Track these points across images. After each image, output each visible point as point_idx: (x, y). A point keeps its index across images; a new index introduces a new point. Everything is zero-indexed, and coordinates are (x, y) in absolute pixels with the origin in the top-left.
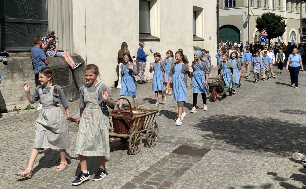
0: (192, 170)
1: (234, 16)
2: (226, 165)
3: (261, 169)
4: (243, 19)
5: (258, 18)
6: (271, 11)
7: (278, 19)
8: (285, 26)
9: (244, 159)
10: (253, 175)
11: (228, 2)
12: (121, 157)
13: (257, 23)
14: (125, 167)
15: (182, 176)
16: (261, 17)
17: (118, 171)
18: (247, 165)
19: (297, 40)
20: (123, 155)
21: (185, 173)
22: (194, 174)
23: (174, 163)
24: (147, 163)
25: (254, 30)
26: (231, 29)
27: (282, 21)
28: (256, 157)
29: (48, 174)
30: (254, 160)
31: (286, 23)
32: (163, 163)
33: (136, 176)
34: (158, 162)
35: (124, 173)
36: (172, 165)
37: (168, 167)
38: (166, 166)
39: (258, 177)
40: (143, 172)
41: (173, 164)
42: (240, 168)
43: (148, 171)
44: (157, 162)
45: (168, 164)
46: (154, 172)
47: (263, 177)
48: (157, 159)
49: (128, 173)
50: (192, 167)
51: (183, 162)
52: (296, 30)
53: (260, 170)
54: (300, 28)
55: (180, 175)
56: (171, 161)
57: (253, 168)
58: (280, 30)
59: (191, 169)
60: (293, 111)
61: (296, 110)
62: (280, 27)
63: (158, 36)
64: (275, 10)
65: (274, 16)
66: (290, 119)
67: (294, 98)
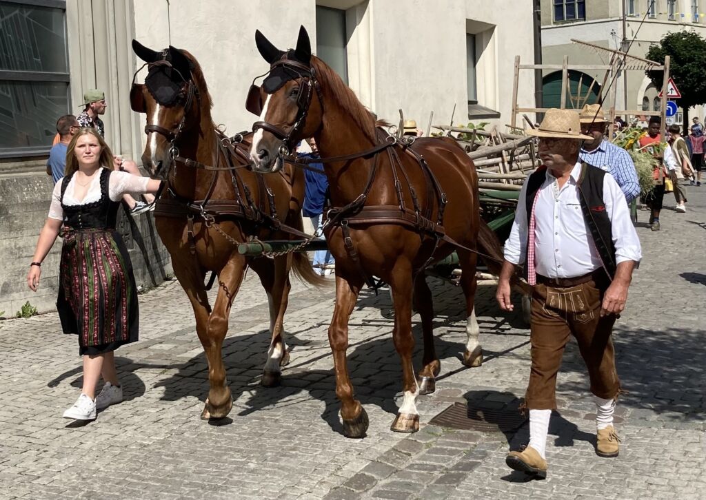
0: (487, 468)
2: (581, 454)
3: (680, 464)
6: (688, 29)
9: (629, 438)
10: (657, 480)
11: (565, 7)
12: (289, 438)
14: (302, 464)
15: (461, 486)
16: (660, 47)
17: (287, 474)
18: (641, 452)
20: (295, 432)
21: (469, 477)
22: (493, 479)
23: (436, 451)
24: (363, 452)
25: (640, 83)
28: (664, 432)
29: (97, 486)
30: (657, 439)
32: (405, 452)
33: (337, 485)
34: (393, 449)
35: (302, 480)
36: (432, 457)
37: (421, 462)
38: (415, 458)
39: (672, 483)
40: (353, 475)
41: (434, 455)
42: (620, 462)
43: (366, 473)
44: (389, 448)
45: (421, 454)
46: (384, 475)
47: (686, 483)
48: (390, 442)
49: (312, 480)
50: (487, 460)
51: (462, 449)
53: (676, 466)
55: (455, 482)
56: (428, 445)
57: (657, 459)
59: (484, 465)
63: (371, 108)
64: (698, 25)
65: (697, 42)
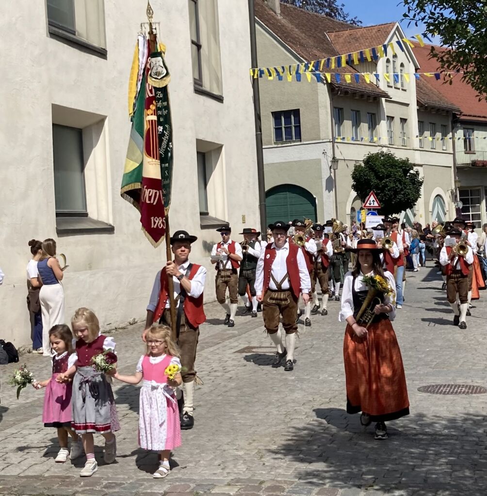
1: (300, 164)
4: (319, 170)
5: (356, 167)
6: (385, 150)
7: (401, 167)
8: (421, 183)
11: (283, 129)
13: (353, 178)
16: (363, 165)
19: (449, 215)
25: (348, 196)
26: (293, 195)
27: (412, 172)
31: (420, 177)
52: (445, 193)
54: (453, 187)
58: (409, 194)
60: (449, 388)
61: (456, 386)
62: (408, 188)
63: (108, 220)
64: (394, 146)
65: (393, 160)
66: (443, 407)
67: (449, 357)
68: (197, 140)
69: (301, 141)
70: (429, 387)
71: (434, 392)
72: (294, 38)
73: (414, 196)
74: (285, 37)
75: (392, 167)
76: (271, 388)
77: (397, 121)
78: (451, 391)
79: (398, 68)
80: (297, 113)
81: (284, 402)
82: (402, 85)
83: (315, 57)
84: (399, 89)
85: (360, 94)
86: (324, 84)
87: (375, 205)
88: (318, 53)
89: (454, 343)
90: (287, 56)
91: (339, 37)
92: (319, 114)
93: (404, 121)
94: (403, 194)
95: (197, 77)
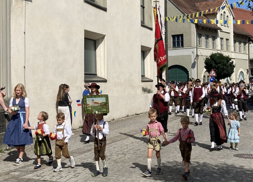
1: (183, 56)
4: (191, 59)
5: (206, 58)
6: (219, 52)
7: (226, 59)
8: (234, 66)
11: (176, 42)
13: (205, 63)
16: (209, 58)
19: (246, 80)
25: (203, 70)
26: (179, 70)
27: (230, 61)
31: (234, 64)
52: (244, 71)
54: (248, 68)
58: (229, 71)
60: (247, 156)
61: (250, 155)
62: (229, 68)
63: (105, 77)
64: (223, 50)
65: (222, 56)
66: (245, 164)
67: (247, 142)
68: (141, 46)
69: (183, 47)
70: (238, 155)
71: (240, 157)
72: (182, 5)
73: (231, 72)
74: (178, 5)
75: (222, 59)
76: (170, 151)
77: (225, 40)
78: (248, 157)
79: (226, 18)
80: (182, 35)
81: (175, 157)
82: (227, 25)
83: (190, 12)
84: (226, 26)
85: (209, 28)
86: (194, 24)
87: (214, 75)
88: (192, 11)
89: (249, 136)
90: (179, 12)
91: (201, 4)
92: (191, 36)
93: (227, 40)
94: (226, 71)
95: (142, 20)
